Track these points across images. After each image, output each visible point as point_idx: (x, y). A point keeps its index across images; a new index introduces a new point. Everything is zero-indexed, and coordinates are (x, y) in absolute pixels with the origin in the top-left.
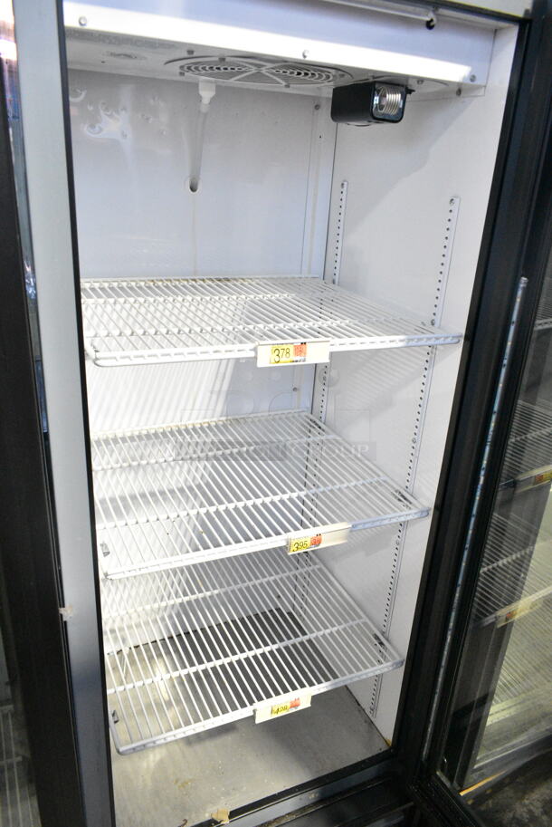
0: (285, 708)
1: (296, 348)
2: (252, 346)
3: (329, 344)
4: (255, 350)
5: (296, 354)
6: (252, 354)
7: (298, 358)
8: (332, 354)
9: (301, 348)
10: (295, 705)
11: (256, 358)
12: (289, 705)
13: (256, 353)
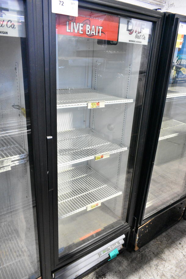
0: (95, 206)
1: (97, 103)
2: (86, 103)
3: (104, 102)
4: (87, 104)
5: (97, 105)
6: (86, 105)
7: (98, 106)
8: (105, 105)
9: (98, 104)
10: (97, 205)
11: (87, 106)
12: (96, 205)
13: (88, 105)
